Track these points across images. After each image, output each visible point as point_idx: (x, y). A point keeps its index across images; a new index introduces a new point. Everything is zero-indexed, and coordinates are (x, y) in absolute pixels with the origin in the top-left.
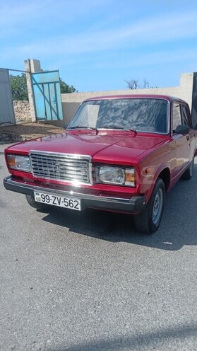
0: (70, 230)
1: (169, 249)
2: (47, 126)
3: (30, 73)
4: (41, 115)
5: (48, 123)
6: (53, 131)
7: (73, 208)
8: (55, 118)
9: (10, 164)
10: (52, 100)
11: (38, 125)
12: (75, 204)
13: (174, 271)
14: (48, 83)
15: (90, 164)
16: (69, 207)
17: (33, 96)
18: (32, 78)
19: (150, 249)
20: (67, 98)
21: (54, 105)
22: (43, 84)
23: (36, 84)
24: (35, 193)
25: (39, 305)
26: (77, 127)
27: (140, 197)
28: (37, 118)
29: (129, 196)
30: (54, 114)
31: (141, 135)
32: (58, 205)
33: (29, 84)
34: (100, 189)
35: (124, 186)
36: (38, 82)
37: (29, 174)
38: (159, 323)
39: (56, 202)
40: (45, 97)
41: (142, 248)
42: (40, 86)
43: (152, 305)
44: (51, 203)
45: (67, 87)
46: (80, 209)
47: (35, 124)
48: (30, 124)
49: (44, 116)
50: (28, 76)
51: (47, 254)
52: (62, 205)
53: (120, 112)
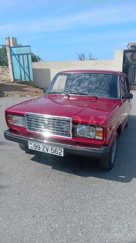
0: (52, 168)
1: (124, 182)
2: (22, 85)
3: (10, 47)
4: (18, 77)
5: (22, 83)
6: (27, 89)
7: (58, 154)
8: (28, 80)
9: (9, 121)
10: (26, 66)
11: (15, 84)
12: (59, 152)
13: (130, 199)
14: (23, 55)
15: (71, 124)
16: (54, 154)
17: (12, 63)
18: (11, 51)
19: (111, 182)
20: (36, 65)
21: (27, 70)
22: (19, 55)
23: (14, 55)
24: (29, 143)
25: (42, 229)
26: (54, 93)
27: (106, 147)
28: (14, 80)
29: (99, 146)
30: (26, 76)
31: (101, 100)
32: (46, 152)
33: (8, 54)
34: (77, 141)
35: (94, 139)
36: (15, 53)
37: (24, 129)
38: (128, 240)
39: (45, 150)
40: (20, 65)
41: (105, 181)
42: (17, 56)
43: (120, 226)
44: (41, 150)
45: (35, 56)
46: (63, 155)
47: (13, 84)
48: (9, 84)
49: (19, 78)
50: (8, 48)
51: (40, 188)
52: (49, 152)
53: (75, 81)
